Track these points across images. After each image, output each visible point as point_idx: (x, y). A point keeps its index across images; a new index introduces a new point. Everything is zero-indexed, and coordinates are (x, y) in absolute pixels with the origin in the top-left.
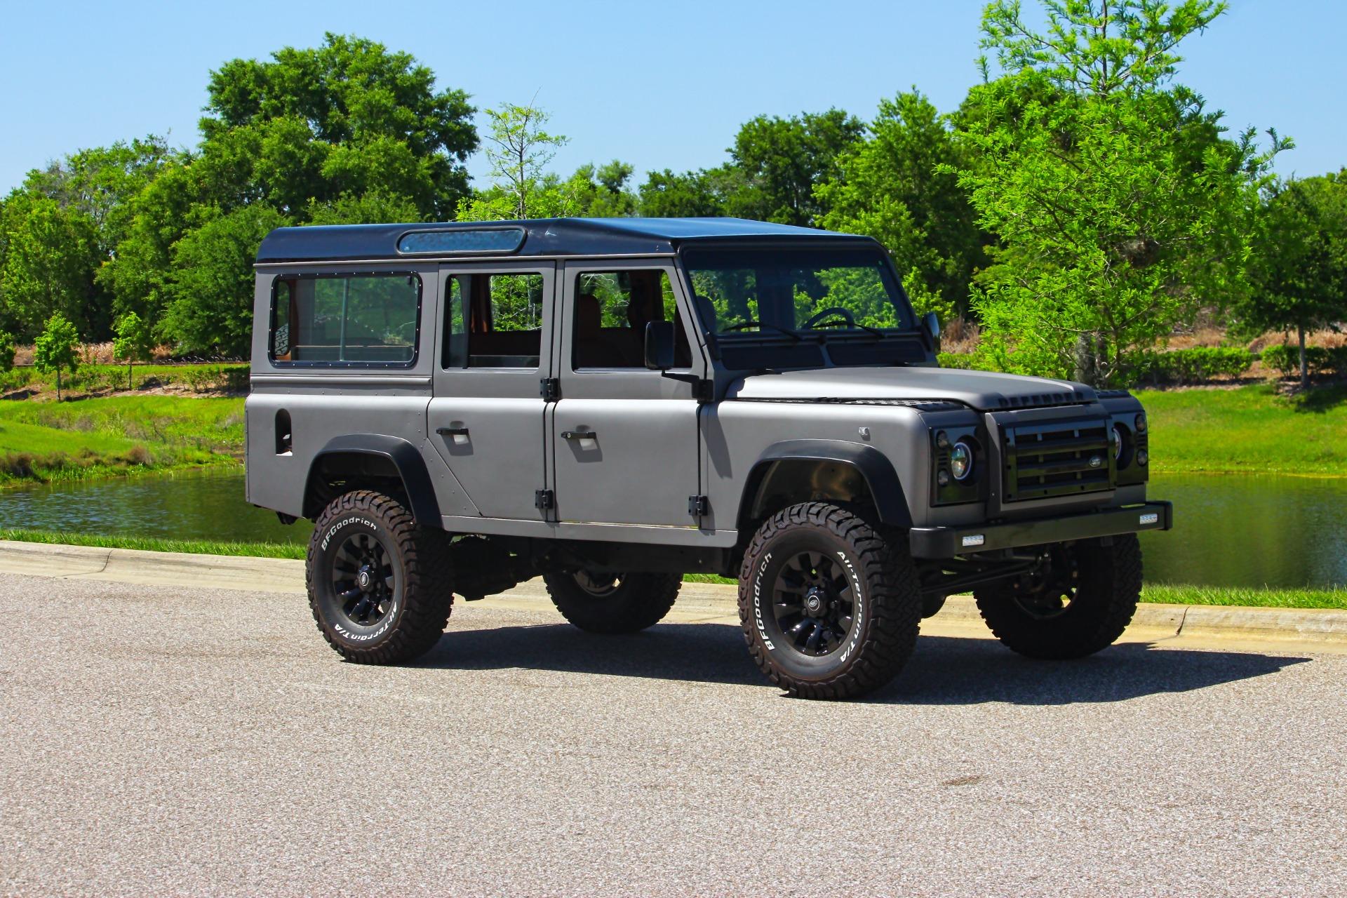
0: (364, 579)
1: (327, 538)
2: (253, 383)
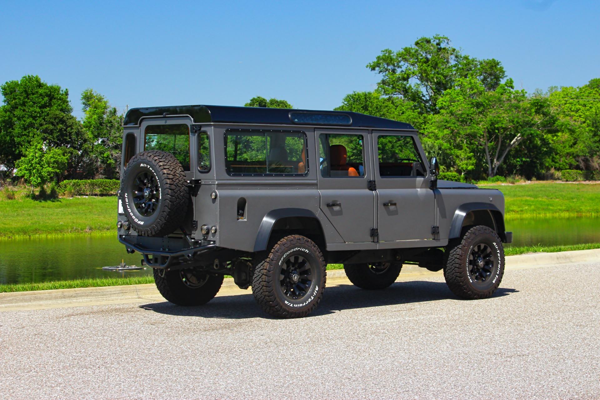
0: (296, 278)
1: (282, 259)
2: (217, 185)
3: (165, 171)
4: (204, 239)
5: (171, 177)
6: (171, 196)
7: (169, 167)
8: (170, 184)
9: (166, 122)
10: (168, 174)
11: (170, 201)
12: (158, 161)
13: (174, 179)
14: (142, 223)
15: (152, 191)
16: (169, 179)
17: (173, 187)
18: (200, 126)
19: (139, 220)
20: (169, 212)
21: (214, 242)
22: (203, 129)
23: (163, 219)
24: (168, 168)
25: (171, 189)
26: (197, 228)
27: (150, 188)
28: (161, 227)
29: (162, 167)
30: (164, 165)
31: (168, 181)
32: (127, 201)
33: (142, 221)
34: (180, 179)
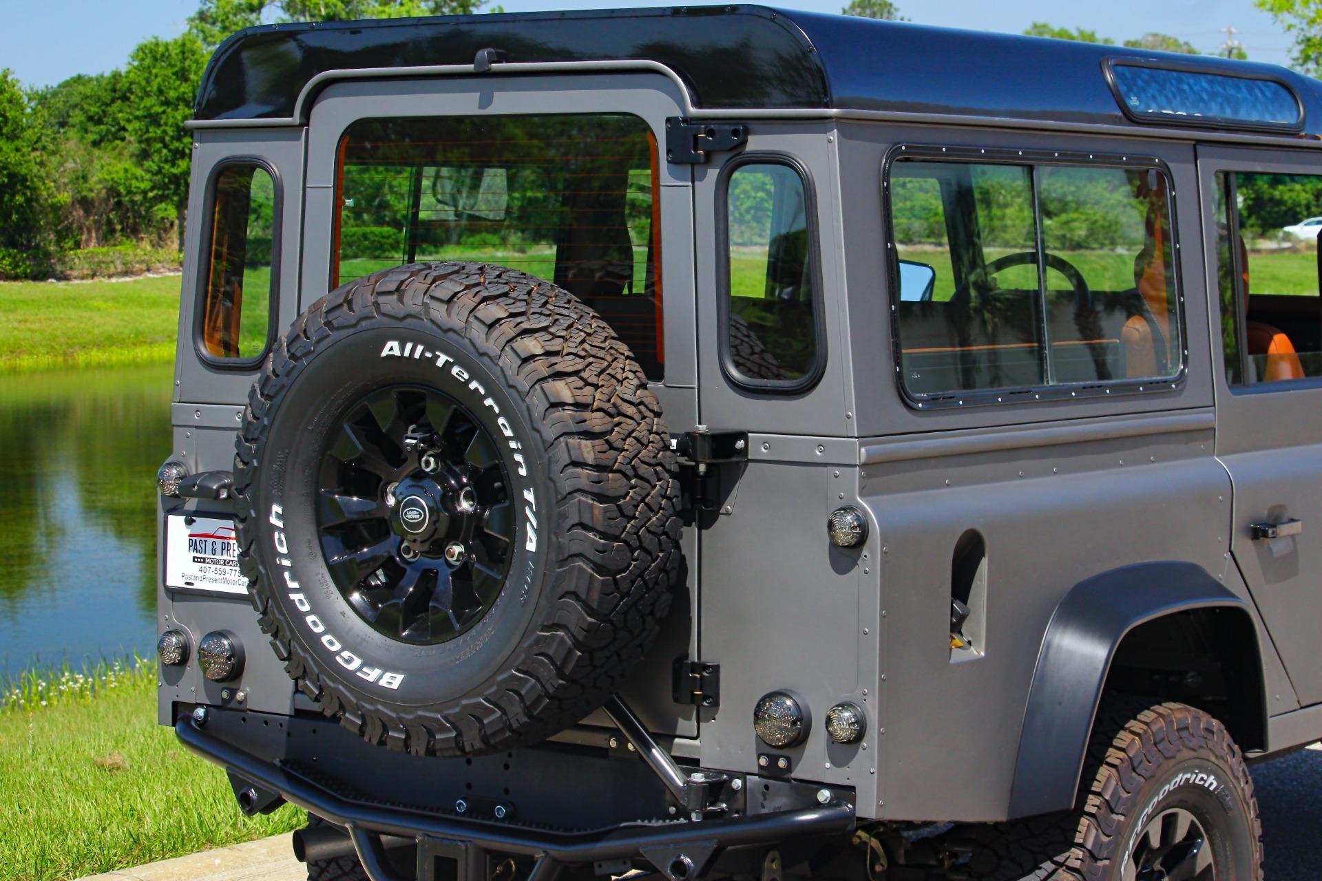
1: (1131, 844)
2: (864, 466)
3: (563, 390)
4: (770, 772)
5: (596, 421)
6: (604, 535)
7: (579, 364)
8: (598, 467)
9: (485, 101)
10: (578, 406)
11: (599, 568)
12: (508, 329)
13: (613, 437)
14: (393, 681)
15: (449, 499)
16: (589, 435)
17: (613, 482)
18: (743, 128)
19: (369, 662)
20: (590, 629)
21: (844, 792)
22: (756, 143)
23: (547, 670)
24: (576, 373)
25: (601, 498)
26: (716, 704)
27: (437, 477)
28: (528, 711)
29: (541, 367)
30: (548, 354)
31: (588, 450)
32: (283, 550)
33: (387, 667)
34: (642, 431)
